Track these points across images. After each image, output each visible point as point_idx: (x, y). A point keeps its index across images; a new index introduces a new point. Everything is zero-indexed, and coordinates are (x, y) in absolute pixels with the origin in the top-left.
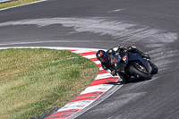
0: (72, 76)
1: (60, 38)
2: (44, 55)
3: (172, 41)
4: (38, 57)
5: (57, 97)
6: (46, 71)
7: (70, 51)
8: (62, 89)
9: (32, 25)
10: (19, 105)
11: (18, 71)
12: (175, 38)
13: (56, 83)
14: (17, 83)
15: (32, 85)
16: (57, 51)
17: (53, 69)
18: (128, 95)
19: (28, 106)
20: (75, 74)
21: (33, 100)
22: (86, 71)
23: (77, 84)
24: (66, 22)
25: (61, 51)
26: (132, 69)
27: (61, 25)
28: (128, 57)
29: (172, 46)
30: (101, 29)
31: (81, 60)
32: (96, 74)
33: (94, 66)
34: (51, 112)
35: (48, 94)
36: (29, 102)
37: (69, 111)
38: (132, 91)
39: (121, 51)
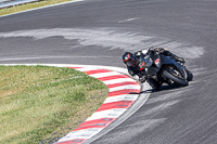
0: (76, 99)
1: (62, 52)
2: (42, 73)
3: (197, 56)
4: (34, 76)
5: (58, 124)
6: (44, 93)
7: (73, 69)
8: (63, 114)
9: (28, 37)
10: (12, 134)
11: (10, 93)
12: (201, 53)
13: (57, 108)
14: (9, 108)
15: (27, 110)
16: (57, 69)
17: (53, 90)
19: (22, 135)
20: (80, 97)
21: (28, 128)
22: (92, 92)
23: (81, 109)
24: (68, 33)
25: (63, 69)
26: (166, 73)
27: (62, 37)
29: (197, 62)
30: (111, 42)
31: (86, 79)
32: (104, 97)
33: (102, 87)
34: (51, 142)
35: (47, 121)
36: (24, 130)
37: (73, 141)
38: (148, 117)
39: (152, 53)
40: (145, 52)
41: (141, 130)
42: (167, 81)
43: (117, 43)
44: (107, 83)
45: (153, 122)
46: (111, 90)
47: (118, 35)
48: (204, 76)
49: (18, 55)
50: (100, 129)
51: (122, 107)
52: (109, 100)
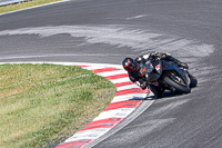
0: (83, 98)
1: (68, 50)
2: (48, 72)
4: (40, 75)
5: (64, 124)
6: (50, 92)
7: (80, 67)
8: (70, 114)
9: (33, 34)
10: (17, 134)
11: (15, 92)
13: (63, 107)
14: (14, 107)
15: (33, 110)
16: (64, 67)
17: (60, 89)
18: (152, 122)
19: (28, 136)
20: (87, 96)
21: (34, 128)
22: (100, 91)
23: (89, 108)
24: (75, 31)
25: (70, 67)
26: (167, 80)
27: (69, 34)
28: (163, 66)
29: (207, 61)
30: (119, 39)
31: (93, 78)
32: (112, 96)
33: (110, 86)
34: (57, 143)
35: (53, 121)
36: (30, 130)
37: (79, 141)
38: (156, 117)
39: (153, 58)
40: (146, 57)
41: (149, 130)
42: (169, 87)
43: (125, 40)
44: (114, 81)
45: (162, 122)
46: (119, 89)
47: (126, 32)
48: (214, 75)
49: (24, 53)
50: (108, 129)
51: (130, 106)
52: (117, 99)
